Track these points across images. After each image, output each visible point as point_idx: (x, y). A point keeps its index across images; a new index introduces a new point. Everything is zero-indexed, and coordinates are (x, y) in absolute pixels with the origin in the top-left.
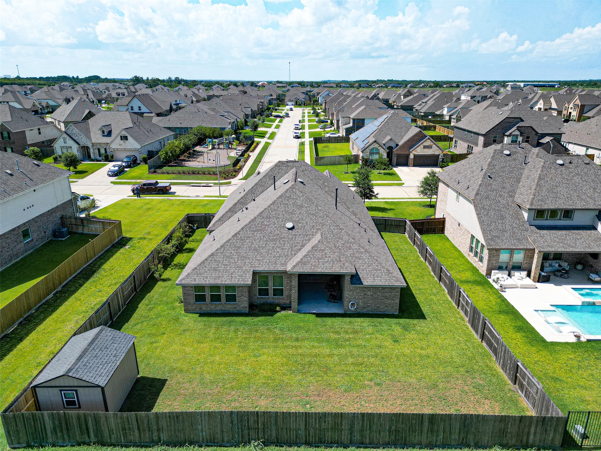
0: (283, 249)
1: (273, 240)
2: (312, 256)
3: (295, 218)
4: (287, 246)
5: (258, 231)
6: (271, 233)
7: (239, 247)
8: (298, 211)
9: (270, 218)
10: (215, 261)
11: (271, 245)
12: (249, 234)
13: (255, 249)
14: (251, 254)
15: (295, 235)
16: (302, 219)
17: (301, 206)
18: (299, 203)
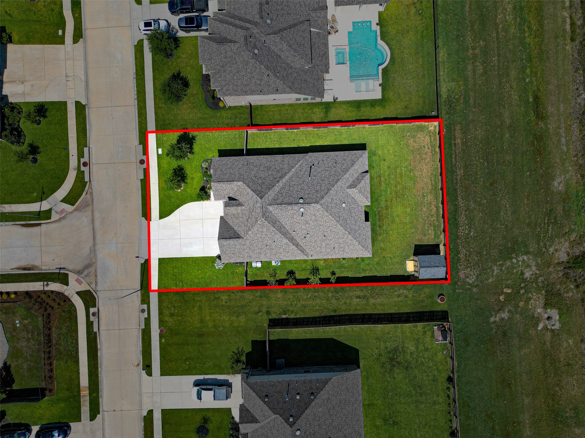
0: (355, 208)
1: (351, 213)
2: (364, 193)
3: (339, 202)
4: (353, 206)
5: (346, 222)
6: (347, 215)
7: (355, 230)
8: (335, 201)
9: (339, 216)
10: (362, 241)
11: (353, 215)
12: (348, 226)
13: (355, 222)
14: (358, 224)
15: (348, 202)
16: (339, 198)
17: (332, 199)
18: (330, 200)
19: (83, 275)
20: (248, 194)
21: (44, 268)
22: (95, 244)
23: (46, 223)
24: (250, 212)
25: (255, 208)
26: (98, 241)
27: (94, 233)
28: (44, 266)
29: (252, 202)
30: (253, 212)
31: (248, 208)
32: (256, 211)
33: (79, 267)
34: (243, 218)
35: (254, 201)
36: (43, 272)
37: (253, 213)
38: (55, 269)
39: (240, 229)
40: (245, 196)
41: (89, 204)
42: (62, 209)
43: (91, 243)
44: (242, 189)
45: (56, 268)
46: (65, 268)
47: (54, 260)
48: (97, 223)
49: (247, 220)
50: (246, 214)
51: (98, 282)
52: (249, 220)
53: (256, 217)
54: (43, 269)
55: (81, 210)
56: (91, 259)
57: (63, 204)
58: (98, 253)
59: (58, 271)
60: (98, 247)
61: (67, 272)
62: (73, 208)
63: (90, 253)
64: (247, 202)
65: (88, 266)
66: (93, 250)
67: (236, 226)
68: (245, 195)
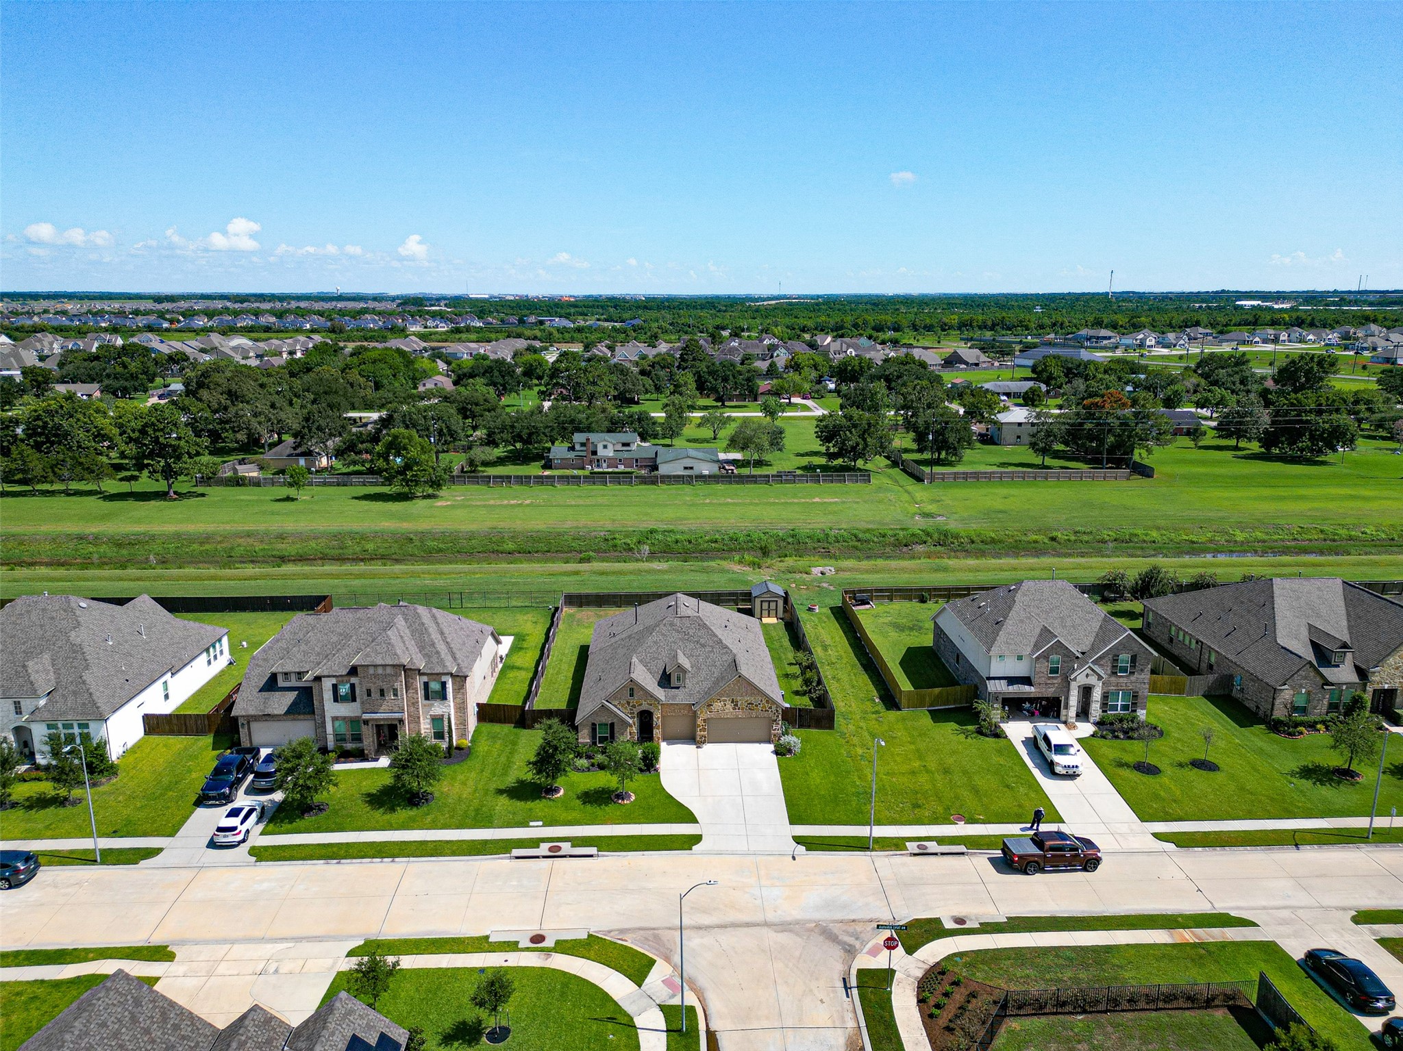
19: (857, 944)
21: (851, 1024)
22: (766, 924)
23: (706, 1020)
24: (688, 640)
25: (681, 630)
26: (758, 918)
27: (734, 925)
28: (844, 1022)
29: (672, 635)
30: (688, 634)
31: (681, 644)
33: (837, 952)
34: (699, 655)
35: (669, 632)
36: (863, 1024)
37: (690, 633)
38: (850, 999)
39: (718, 664)
40: (660, 650)
41: (653, 935)
42: (662, 985)
43: (765, 930)
44: (647, 656)
45: (848, 996)
46: (844, 979)
47: (821, 1001)
48: (706, 920)
49: (703, 646)
50: (693, 650)
51: (869, 917)
52: (702, 641)
53: (697, 627)
54: (856, 1025)
55: (668, 949)
56: (811, 930)
57: (647, 981)
58: (789, 919)
59: (855, 992)
60: (771, 917)
61: (854, 972)
62: (660, 963)
63: (790, 931)
64: (671, 646)
65: (828, 934)
66: (784, 927)
67: (714, 673)
68: (657, 649)
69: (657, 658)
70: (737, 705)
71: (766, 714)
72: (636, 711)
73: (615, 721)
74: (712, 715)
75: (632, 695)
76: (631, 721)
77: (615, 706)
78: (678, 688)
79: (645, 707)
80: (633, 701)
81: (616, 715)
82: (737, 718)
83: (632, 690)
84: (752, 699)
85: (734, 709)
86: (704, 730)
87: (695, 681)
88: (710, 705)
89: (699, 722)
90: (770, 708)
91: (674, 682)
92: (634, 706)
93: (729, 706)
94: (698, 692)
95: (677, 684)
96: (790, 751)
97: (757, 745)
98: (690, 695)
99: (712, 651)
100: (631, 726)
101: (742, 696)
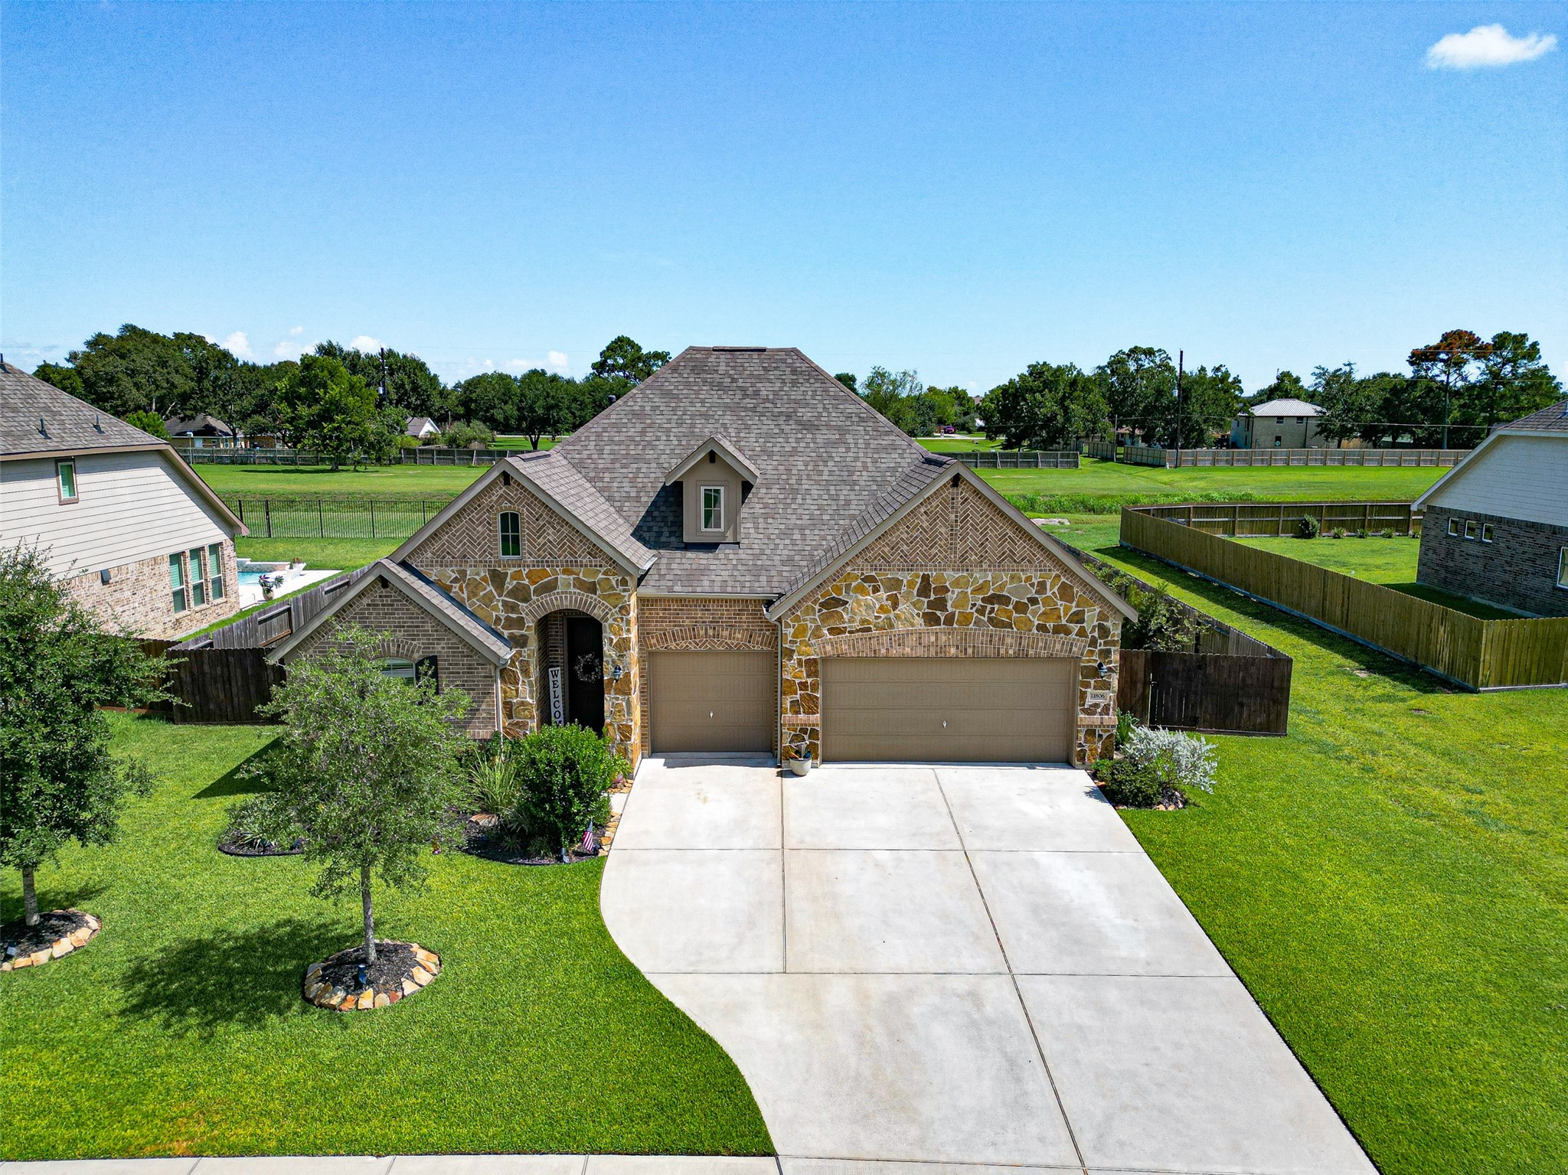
20: (639, 415)
24: (754, 409)
25: (734, 380)
29: (697, 393)
30: (757, 393)
31: (728, 419)
32: (751, 375)
34: (794, 452)
35: (688, 384)
37: (765, 390)
39: (862, 476)
40: (650, 436)
44: (601, 452)
49: (809, 426)
50: (769, 436)
52: (806, 414)
53: (789, 377)
64: (693, 426)
67: (848, 503)
68: (643, 433)
69: (637, 459)
70: (940, 604)
71: (1058, 645)
72: (529, 614)
73: (440, 649)
74: (844, 645)
75: (512, 544)
76: (506, 653)
77: (445, 591)
78: (711, 547)
79: (567, 596)
80: (516, 572)
81: (445, 627)
82: (941, 659)
83: (510, 522)
84: (1001, 580)
85: (931, 619)
86: (808, 704)
87: (775, 527)
88: (833, 604)
89: (792, 670)
90: (1078, 618)
91: (694, 526)
92: (521, 594)
93: (910, 613)
94: (789, 561)
95: (708, 534)
96: (1167, 792)
97: (1020, 772)
98: (756, 572)
99: (842, 441)
100: (506, 674)
101: (963, 563)
